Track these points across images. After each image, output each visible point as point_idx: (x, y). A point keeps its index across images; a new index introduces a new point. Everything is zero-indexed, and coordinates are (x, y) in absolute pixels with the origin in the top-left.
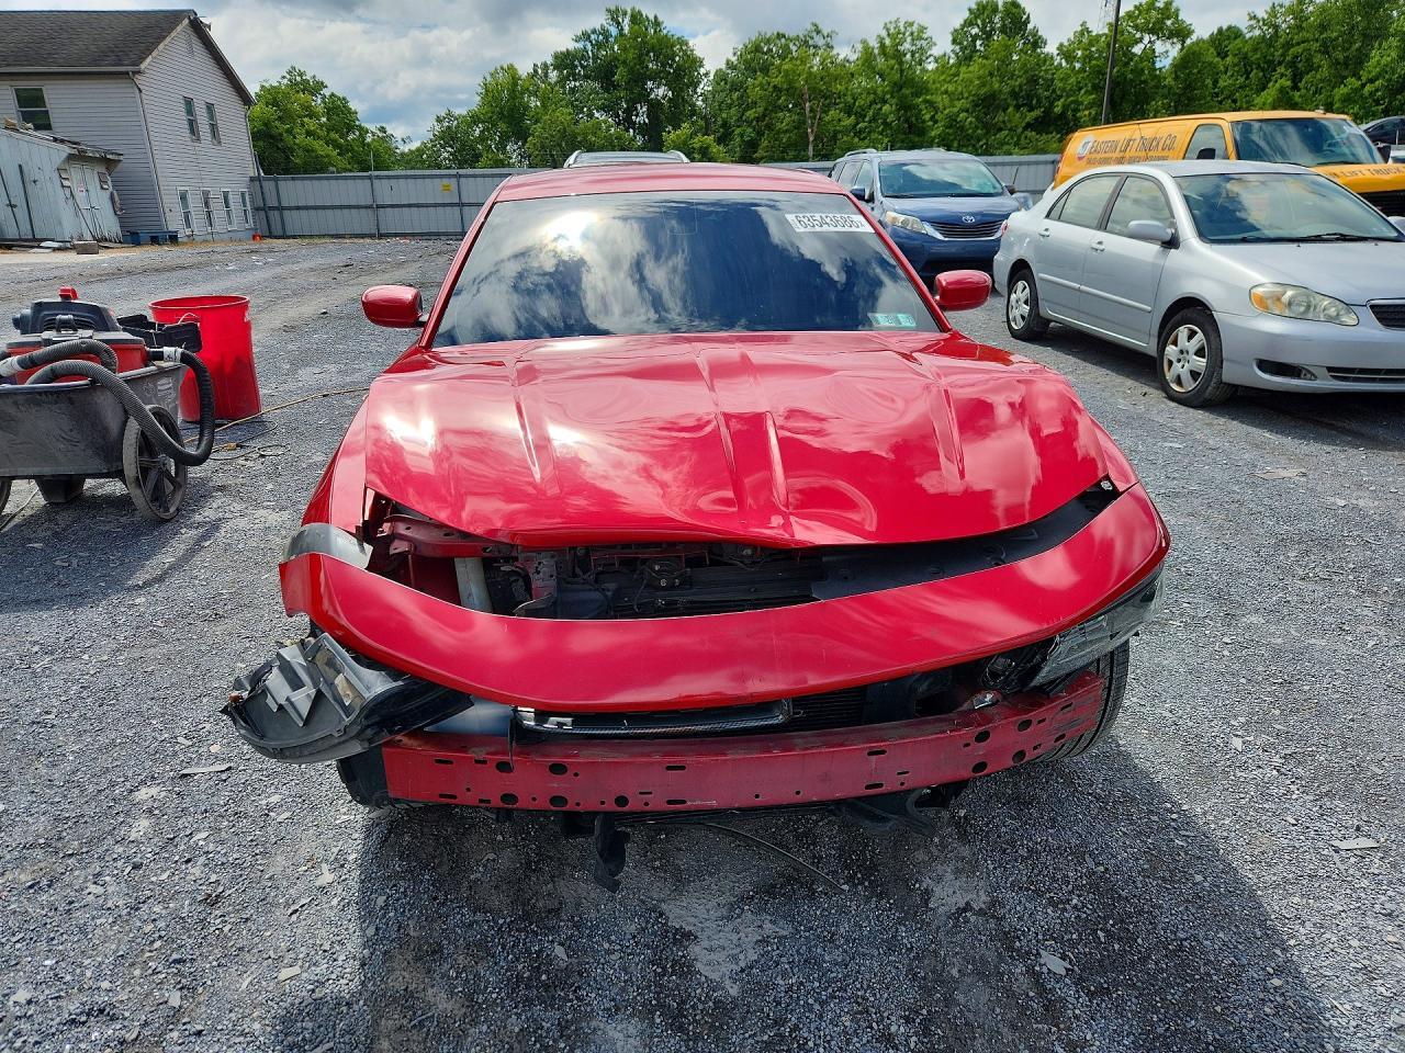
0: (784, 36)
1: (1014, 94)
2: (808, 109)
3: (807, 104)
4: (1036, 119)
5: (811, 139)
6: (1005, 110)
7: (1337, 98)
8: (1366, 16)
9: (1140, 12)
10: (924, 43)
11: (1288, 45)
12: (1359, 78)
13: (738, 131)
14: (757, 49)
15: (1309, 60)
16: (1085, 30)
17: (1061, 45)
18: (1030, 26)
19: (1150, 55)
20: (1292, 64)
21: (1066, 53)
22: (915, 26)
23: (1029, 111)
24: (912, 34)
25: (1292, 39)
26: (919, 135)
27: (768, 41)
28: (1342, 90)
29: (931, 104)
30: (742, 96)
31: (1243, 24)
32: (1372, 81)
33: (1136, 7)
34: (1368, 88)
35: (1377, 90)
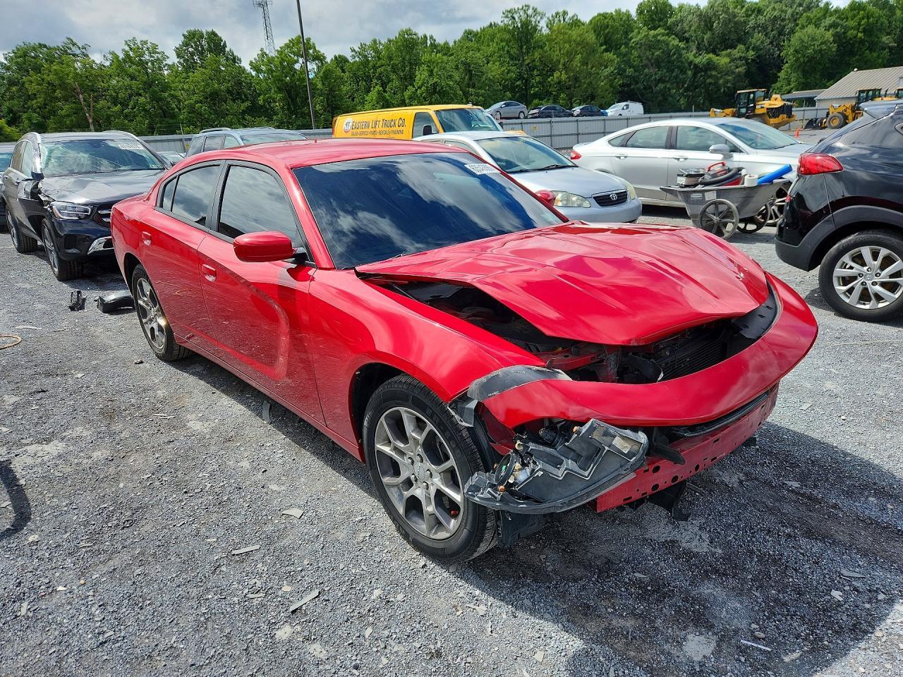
0: (45, 46)
1: (229, 91)
2: (82, 100)
3: (81, 96)
4: (247, 108)
5: (91, 121)
6: (225, 102)
7: (406, 97)
8: (408, 52)
9: (293, 44)
10: (160, 56)
11: (374, 67)
12: (414, 87)
13: (24, 116)
14: (25, 55)
15: (387, 77)
16: (263, 54)
17: (251, 62)
18: (227, 49)
19: (305, 70)
20: (379, 78)
21: (255, 67)
22: (149, 45)
23: (242, 103)
24: (148, 49)
25: (376, 64)
26: (172, 119)
27: (34, 49)
28: (407, 94)
29: (173, 96)
30: (20, 89)
31: (348, 55)
32: (420, 88)
33: (290, 40)
34: (419, 92)
35: (423, 93)
